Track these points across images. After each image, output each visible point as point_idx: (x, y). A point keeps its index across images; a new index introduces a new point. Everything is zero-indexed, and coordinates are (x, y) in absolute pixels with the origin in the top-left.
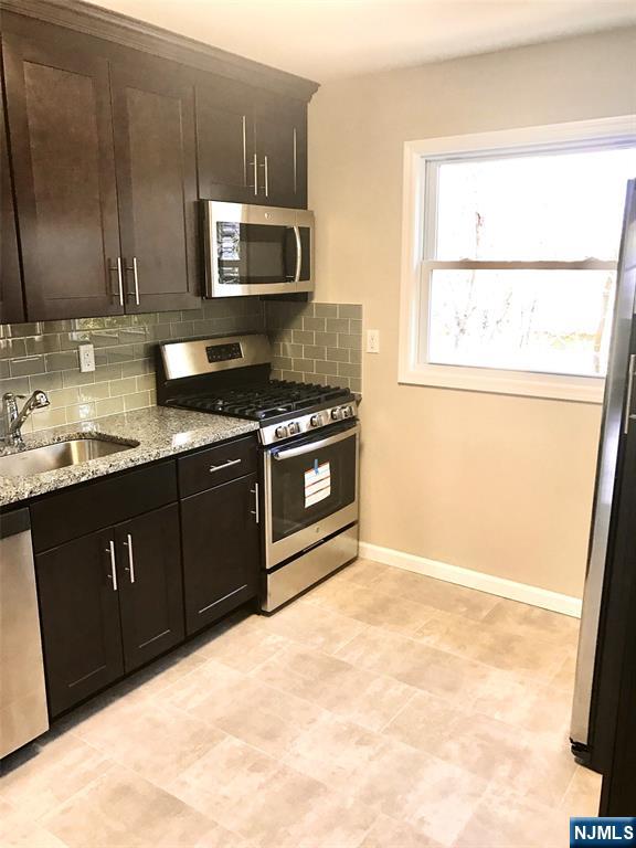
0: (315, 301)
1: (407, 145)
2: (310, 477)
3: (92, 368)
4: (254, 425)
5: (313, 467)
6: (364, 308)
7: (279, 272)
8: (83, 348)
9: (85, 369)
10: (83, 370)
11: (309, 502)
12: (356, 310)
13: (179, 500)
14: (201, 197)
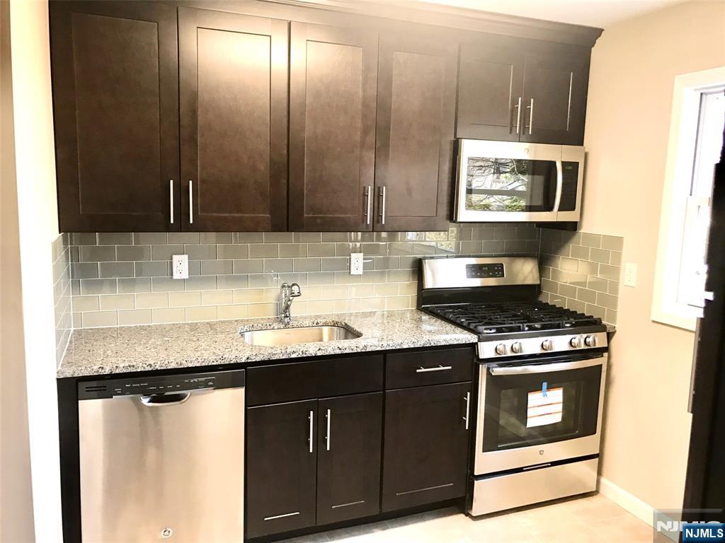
0: (581, 231)
1: (677, 79)
2: (534, 399)
3: (360, 272)
4: (472, 338)
5: (540, 389)
6: (625, 240)
7: (539, 201)
8: (354, 256)
9: (353, 272)
10: (352, 273)
11: (531, 423)
12: (618, 241)
13: (384, 390)
14: (458, 137)
